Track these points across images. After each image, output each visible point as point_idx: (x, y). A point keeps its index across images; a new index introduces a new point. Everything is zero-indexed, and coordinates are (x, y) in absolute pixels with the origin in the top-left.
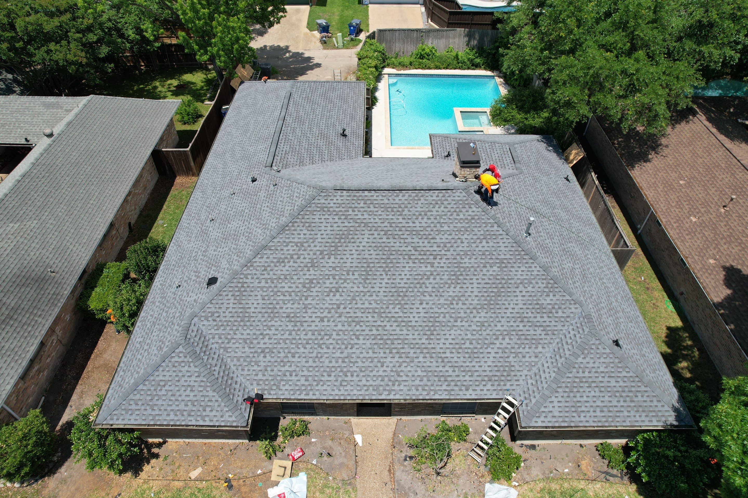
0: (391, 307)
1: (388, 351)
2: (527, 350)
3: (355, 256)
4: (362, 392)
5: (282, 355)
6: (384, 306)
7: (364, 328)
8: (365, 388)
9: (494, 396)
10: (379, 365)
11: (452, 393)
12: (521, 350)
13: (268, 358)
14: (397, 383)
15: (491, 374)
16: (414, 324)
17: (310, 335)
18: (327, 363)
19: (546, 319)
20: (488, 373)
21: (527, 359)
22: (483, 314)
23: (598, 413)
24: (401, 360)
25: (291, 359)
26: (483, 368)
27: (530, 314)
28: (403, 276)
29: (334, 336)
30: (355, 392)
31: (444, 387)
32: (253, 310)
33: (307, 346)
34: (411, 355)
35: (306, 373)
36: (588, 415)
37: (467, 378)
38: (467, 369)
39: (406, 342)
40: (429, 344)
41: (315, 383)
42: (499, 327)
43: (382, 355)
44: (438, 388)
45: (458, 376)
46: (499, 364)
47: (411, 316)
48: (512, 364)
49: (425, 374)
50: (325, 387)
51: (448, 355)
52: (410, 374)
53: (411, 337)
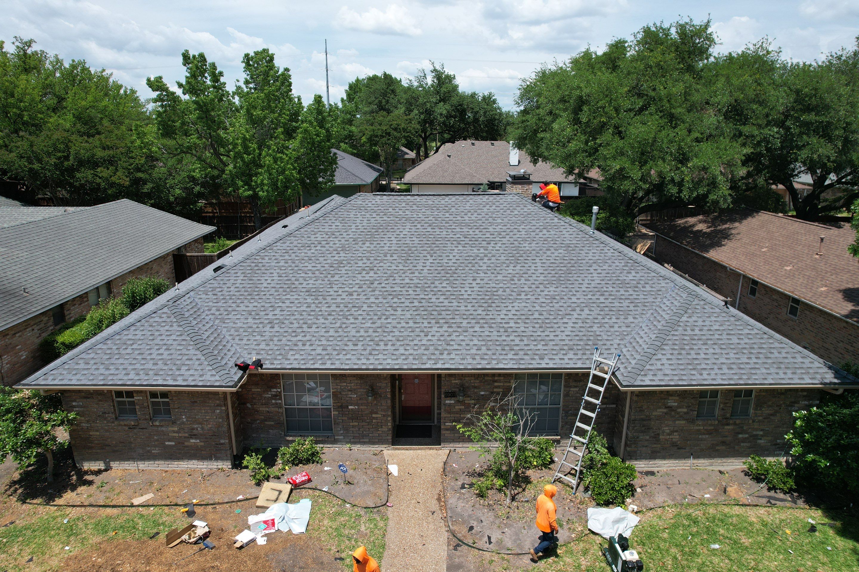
0: (437, 283)
1: (433, 321)
2: (614, 320)
3: (394, 242)
4: (399, 361)
5: (296, 325)
6: (429, 282)
7: (403, 300)
8: (404, 357)
9: (579, 365)
10: (422, 334)
11: (522, 362)
12: (606, 320)
13: (277, 328)
14: (446, 352)
15: (571, 343)
16: (466, 296)
17: (333, 307)
18: (353, 333)
19: (631, 292)
20: (567, 342)
21: (616, 328)
22: (551, 289)
23: (726, 371)
24: (450, 330)
25: (305, 329)
26: (560, 338)
27: (611, 289)
28: (451, 257)
29: (365, 307)
30: (389, 361)
31: (510, 356)
32: (265, 285)
33: (329, 317)
34: (464, 324)
35: (324, 342)
36: (713, 372)
37: (540, 347)
38: (539, 338)
39: (457, 313)
40: (487, 315)
41: (335, 353)
42: (574, 299)
43: (426, 324)
44: (501, 357)
45: (528, 345)
46: (581, 334)
47: (463, 290)
48: (598, 333)
49: (483, 343)
50: (348, 356)
51: (512, 324)
52: (463, 343)
53: (463, 308)
